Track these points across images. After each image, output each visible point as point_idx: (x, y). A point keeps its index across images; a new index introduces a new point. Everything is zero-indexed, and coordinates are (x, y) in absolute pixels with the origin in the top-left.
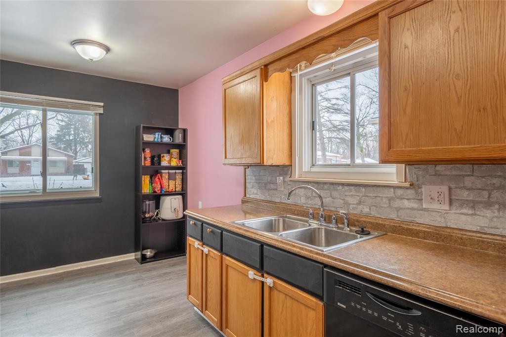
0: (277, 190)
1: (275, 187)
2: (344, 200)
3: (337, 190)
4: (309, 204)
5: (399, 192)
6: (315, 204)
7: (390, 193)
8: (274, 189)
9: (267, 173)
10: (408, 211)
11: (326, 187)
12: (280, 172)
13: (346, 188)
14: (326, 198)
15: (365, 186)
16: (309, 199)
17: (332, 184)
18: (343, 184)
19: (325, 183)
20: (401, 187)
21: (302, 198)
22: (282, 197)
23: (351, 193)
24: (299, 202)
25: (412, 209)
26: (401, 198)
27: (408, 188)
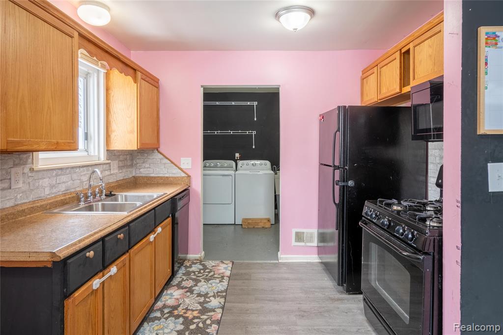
0: (10, 188)
1: (7, 185)
2: (80, 180)
3: (76, 172)
4: (53, 194)
5: (105, 166)
6: (59, 192)
7: (101, 168)
8: (4, 189)
10: (107, 177)
11: (68, 171)
12: (14, 161)
13: (82, 169)
14: (68, 182)
16: (54, 188)
17: (73, 168)
18: (80, 167)
19: (67, 168)
20: (105, 164)
21: (46, 189)
22: (19, 196)
23: (84, 173)
24: (43, 195)
25: (108, 175)
26: (105, 170)
27: (107, 164)
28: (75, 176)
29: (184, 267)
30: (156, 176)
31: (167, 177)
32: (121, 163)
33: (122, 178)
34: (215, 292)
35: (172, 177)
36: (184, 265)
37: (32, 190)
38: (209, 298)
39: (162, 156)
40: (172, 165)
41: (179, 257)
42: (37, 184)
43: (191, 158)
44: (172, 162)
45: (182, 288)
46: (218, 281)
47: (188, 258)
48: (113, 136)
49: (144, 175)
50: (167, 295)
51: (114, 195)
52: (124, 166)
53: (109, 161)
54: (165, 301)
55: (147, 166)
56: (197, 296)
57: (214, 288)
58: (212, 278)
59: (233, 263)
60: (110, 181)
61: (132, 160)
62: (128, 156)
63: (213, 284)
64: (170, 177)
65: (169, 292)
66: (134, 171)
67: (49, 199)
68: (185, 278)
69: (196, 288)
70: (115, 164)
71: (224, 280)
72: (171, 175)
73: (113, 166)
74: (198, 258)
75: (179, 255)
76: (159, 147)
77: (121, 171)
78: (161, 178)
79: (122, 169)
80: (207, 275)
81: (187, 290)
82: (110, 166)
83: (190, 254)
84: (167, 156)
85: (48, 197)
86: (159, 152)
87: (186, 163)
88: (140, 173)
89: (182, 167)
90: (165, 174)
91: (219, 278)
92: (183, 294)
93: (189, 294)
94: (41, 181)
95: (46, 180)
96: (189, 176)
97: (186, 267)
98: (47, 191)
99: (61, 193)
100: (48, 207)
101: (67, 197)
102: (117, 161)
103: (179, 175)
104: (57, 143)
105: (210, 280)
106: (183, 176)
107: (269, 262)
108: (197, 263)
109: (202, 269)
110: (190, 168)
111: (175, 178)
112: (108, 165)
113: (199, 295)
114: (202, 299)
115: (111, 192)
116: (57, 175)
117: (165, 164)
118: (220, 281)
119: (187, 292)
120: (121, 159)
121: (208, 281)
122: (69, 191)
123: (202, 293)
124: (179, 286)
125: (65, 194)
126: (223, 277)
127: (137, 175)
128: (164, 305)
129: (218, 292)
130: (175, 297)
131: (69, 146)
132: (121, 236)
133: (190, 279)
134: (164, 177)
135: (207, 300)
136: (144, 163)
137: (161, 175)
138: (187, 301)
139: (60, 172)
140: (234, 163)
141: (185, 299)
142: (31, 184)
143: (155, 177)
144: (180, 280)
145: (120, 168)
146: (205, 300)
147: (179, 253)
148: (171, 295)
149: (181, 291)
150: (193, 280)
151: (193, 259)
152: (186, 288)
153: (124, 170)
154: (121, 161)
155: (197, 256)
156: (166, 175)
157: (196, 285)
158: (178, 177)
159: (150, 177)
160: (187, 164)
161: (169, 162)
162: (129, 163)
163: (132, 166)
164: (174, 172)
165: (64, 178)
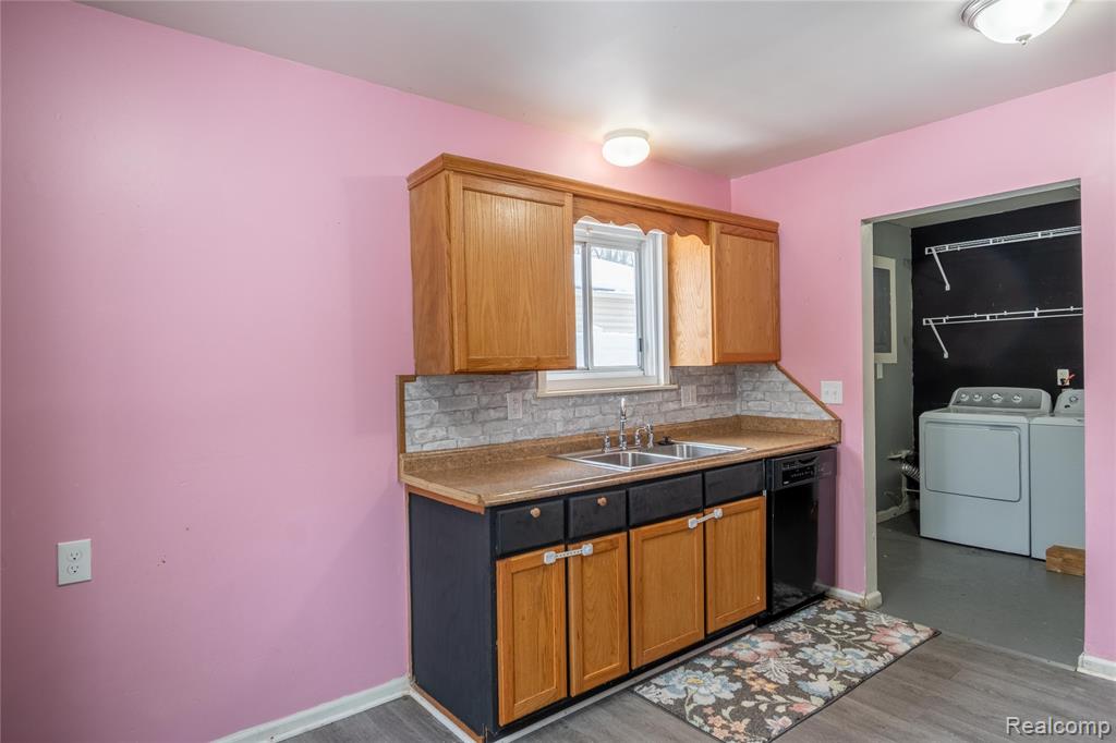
0: (506, 419)
1: (502, 415)
2: (616, 414)
3: (607, 402)
4: (569, 432)
5: (666, 395)
6: (578, 430)
7: (658, 398)
8: (499, 419)
9: (477, 387)
10: (672, 413)
11: (594, 400)
12: (512, 384)
13: (619, 398)
14: (594, 416)
15: (638, 393)
16: (570, 423)
18: (615, 394)
20: (667, 390)
21: (558, 424)
22: (519, 430)
24: (553, 432)
25: (675, 410)
26: (667, 402)
27: (672, 390)
28: (606, 408)
29: (819, 609)
30: (776, 416)
31: (794, 420)
32: (704, 391)
33: (708, 417)
34: (840, 669)
35: (803, 420)
36: (821, 606)
37: (537, 423)
38: (817, 674)
39: (784, 378)
40: (805, 395)
41: (817, 587)
42: (544, 416)
43: (841, 383)
44: (805, 390)
45: (782, 641)
46: (865, 653)
47: (839, 596)
48: (679, 341)
49: (755, 414)
50: (747, 641)
51: (673, 443)
52: (713, 396)
53: (676, 386)
54: (736, 650)
55: (760, 396)
56: (797, 664)
57: (845, 663)
58: (860, 645)
59: (936, 634)
60: (679, 421)
61: (734, 385)
62: (723, 377)
63: (849, 656)
64: (800, 420)
65: (754, 638)
66: (738, 405)
67: (562, 438)
68: (802, 626)
69: (809, 651)
70: (689, 393)
71: (879, 658)
72: (802, 417)
73: (685, 395)
74: (858, 601)
75: (816, 584)
76: (779, 360)
77: (704, 404)
78: (783, 420)
79: (707, 401)
80: (850, 636)
81: (788, 646)
82: (679, 394)
83: (842, 588)
84: (793, 376)
85: (562, 435)
86: (779, 368)
87: (831, 392)
88: (749, 410)
89: (824, 399)
90: (793, 413)
91: (871, 649)
92: (775, 650)
93: (786, 653)
94: (550, 412)
95: (558, 411)
96: (839, 421)
97: (824, 610)
98: (560, 428)
99: (582, 432)
100: (558, 449)
101: (590, 438)
102: (694, 387)
103: (816, 418)
104: (538, 359)
105: (849, 646)
106: (826, 418)
107: (1045, 661)
108: (852, 609)
109: (848, 623)
110: (841, 402)
111: (810, 422)
112: (674, 393)
113: (803, 663)
114: (801, 671)
115: (667, 439)
116: (575, 405)
117: (790, 393)
118: (870, 657)
119: (786, 649)
120: (705, 382)
121: (843, 647)
122: (595, 431)
123: (810, 661)
124: (779, 637)
125: (587, 435)
126: (881, 652)
127: (744, 413)
128: (732, 654)
129: (846, 672)
130: (758, 650)
131: (559, 363)
132: (602, 501)
133: (810, 632)
134: (789, 419)
135: (812, 676)
136: (753, 390)
137: (783, 416)
138: (773, 663)
139: (579, 401)
140: (1045, 397)
141: (771, 659)
142: (536, 415)
143: (772, 418)
144: (790, 626)
145: (700, 397)
146: (807, 675)
147: (818, 579)
148: (755, 645)
149: (777, 645)
150: (814, 634)
151: (849, 599)
152: (790, 643)
153: (713, 403)
154: (705, 386)
155: (858, 597)
156: (795, 417)
157: (812, 646)
158: (814, 421)
159: (765, 418)
160: (835, 393)
161: (798, 389)
162: (725, 390)
163: (733, 395)
164: (808, 409)
165: (587, 410)
